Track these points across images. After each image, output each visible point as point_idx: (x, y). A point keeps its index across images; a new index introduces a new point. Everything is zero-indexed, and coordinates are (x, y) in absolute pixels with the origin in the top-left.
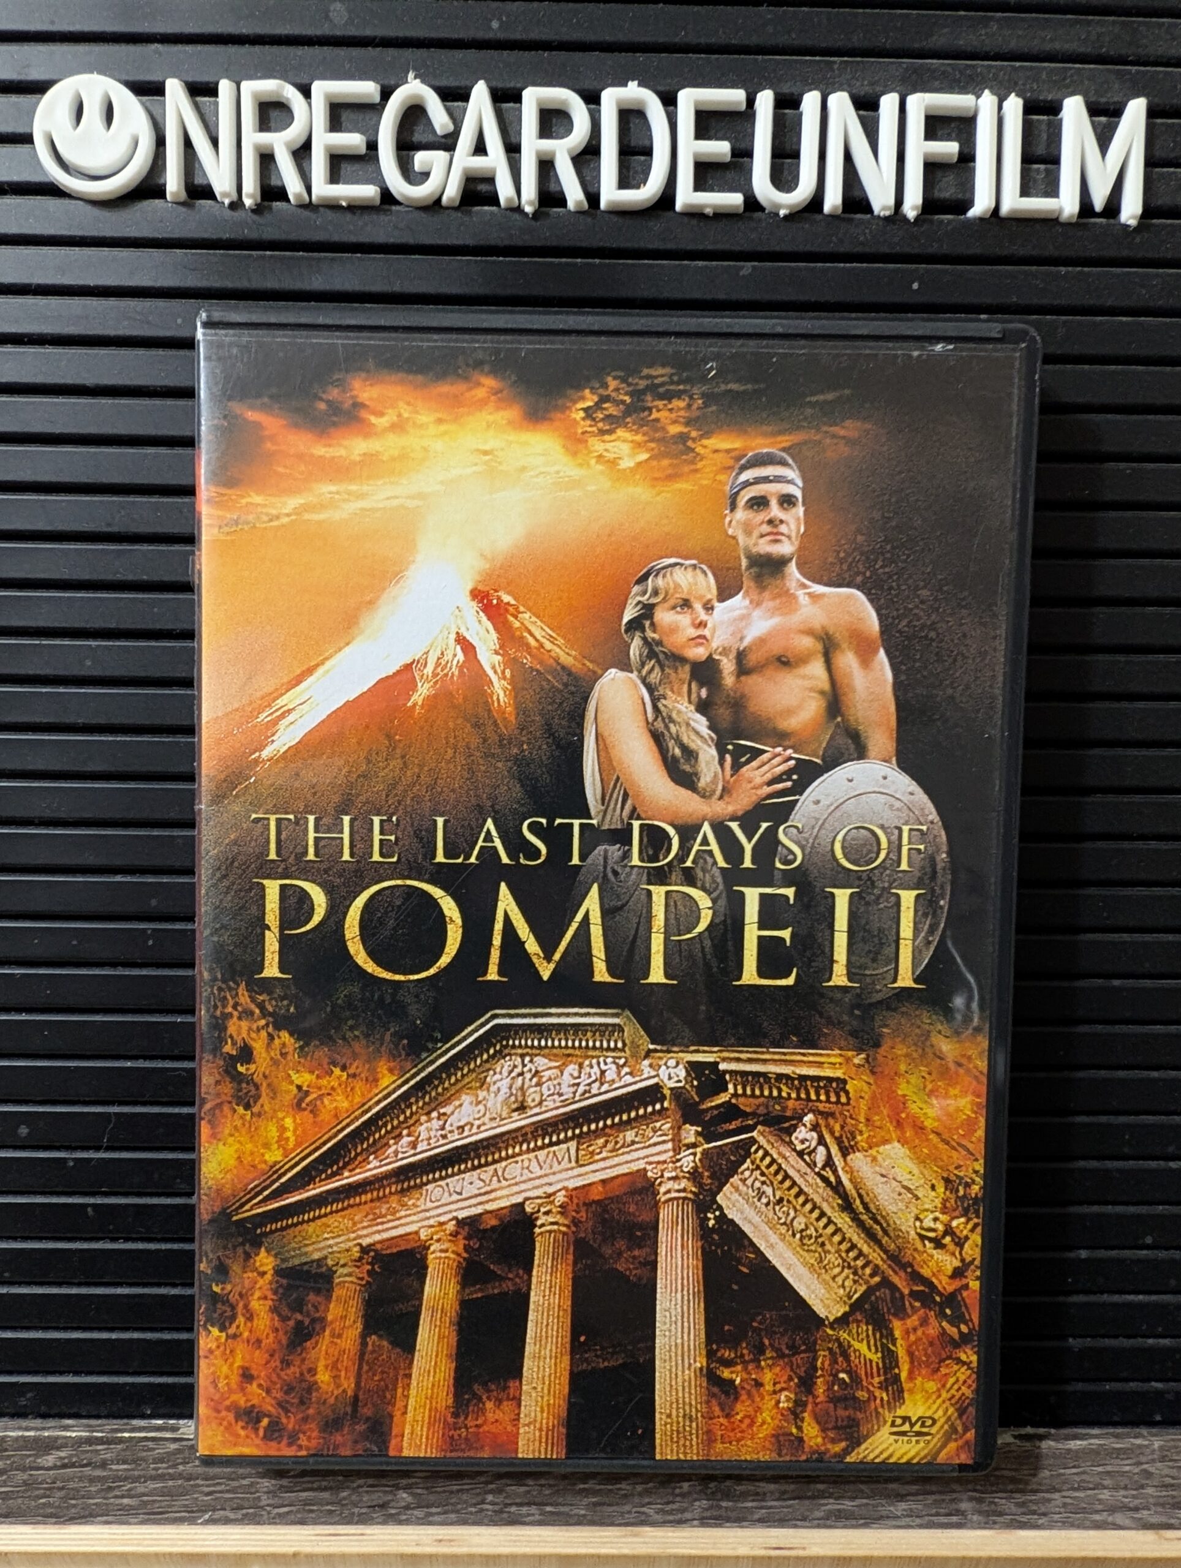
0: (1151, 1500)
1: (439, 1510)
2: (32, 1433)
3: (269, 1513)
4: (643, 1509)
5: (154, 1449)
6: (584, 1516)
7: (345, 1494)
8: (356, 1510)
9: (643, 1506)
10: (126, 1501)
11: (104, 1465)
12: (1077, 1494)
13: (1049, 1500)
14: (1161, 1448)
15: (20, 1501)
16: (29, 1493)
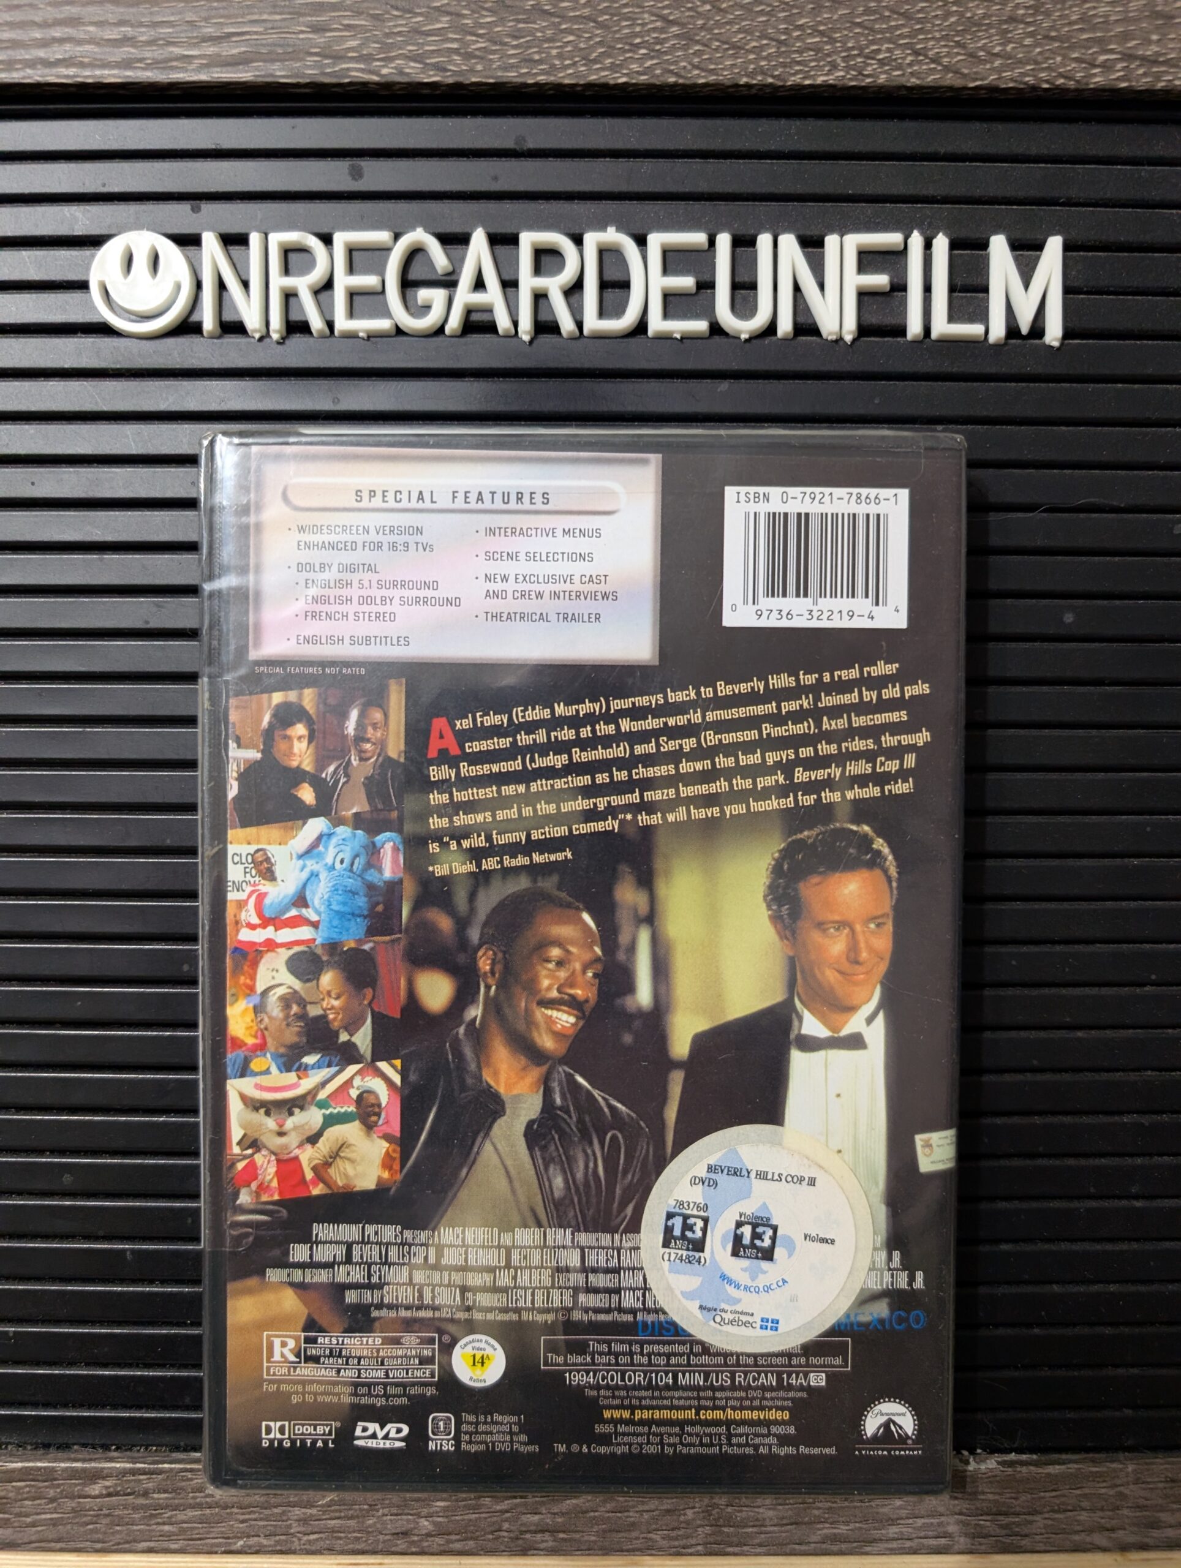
0: (1126, 1521)
1: (458, 1537)
2: (78, 1465)
3: (300, 1540)
4: (650, 1535)
5: (191, 1480)
6: (595, 1542)
7: (371, 1522)
8: (381, 1537)
9: (649, 1532)
10: (167, 1528)
11: (146, 1494)
12: (1057, 1516)
13: (1031, 1522)
14: (1134, 1471)
15: (69, 1527)
16: (77, 1520)
